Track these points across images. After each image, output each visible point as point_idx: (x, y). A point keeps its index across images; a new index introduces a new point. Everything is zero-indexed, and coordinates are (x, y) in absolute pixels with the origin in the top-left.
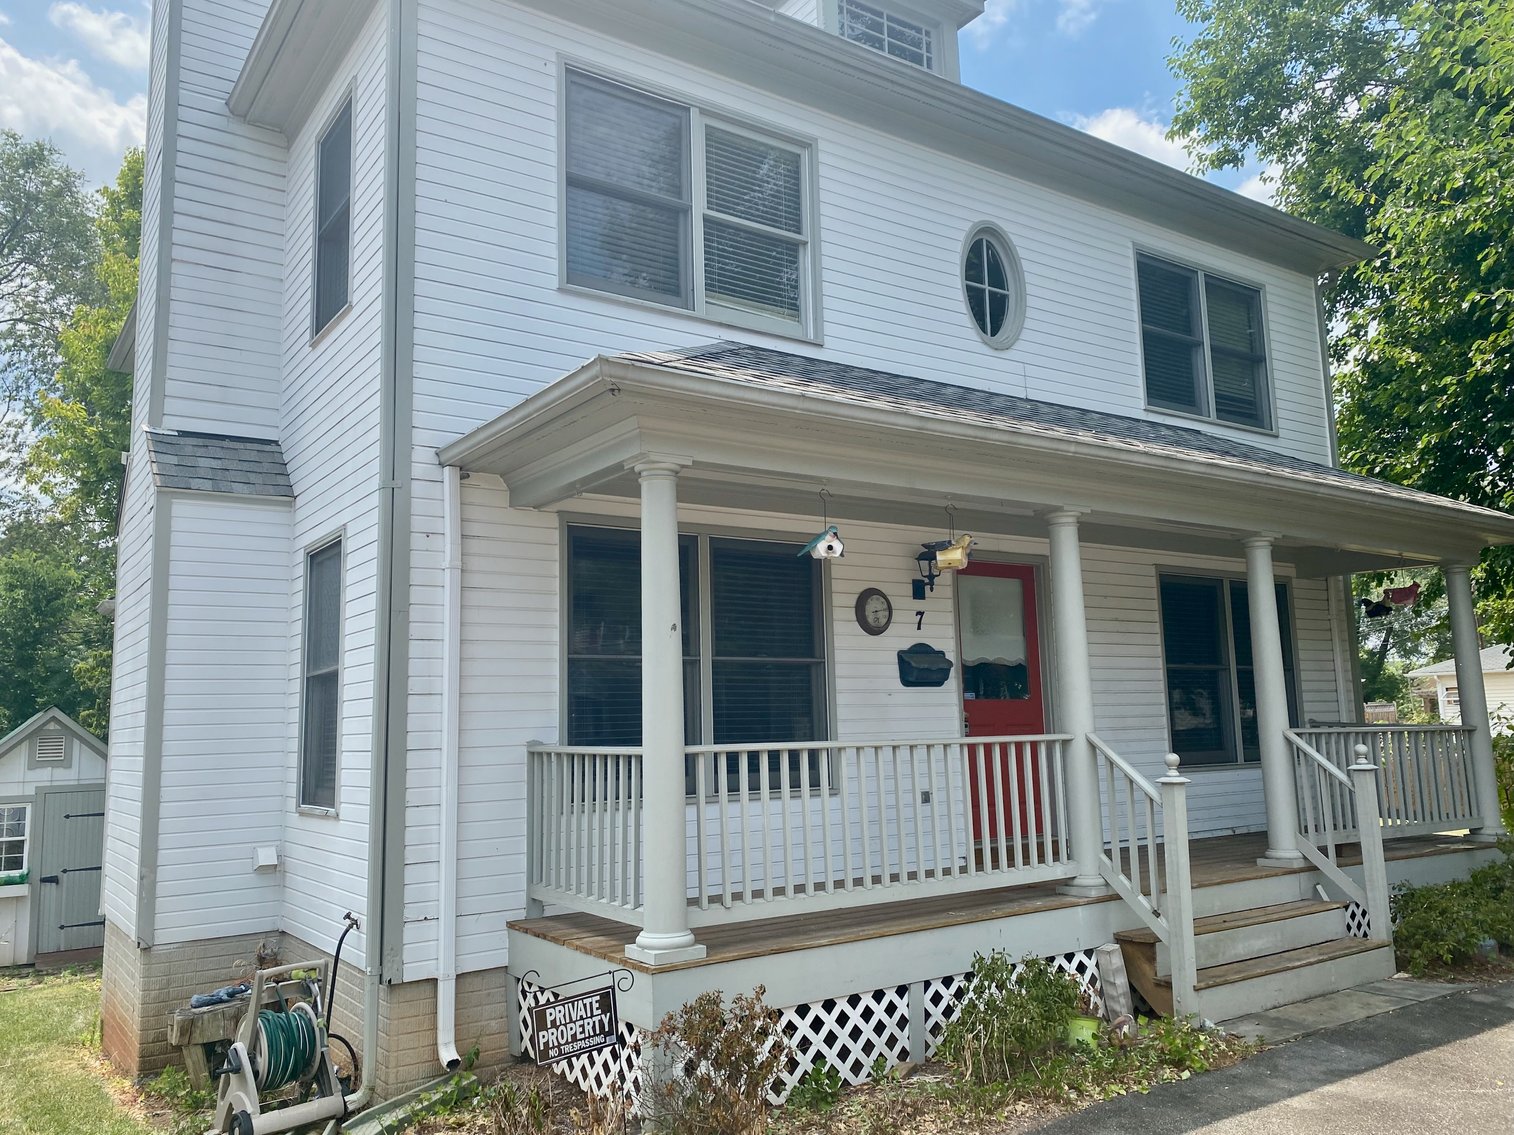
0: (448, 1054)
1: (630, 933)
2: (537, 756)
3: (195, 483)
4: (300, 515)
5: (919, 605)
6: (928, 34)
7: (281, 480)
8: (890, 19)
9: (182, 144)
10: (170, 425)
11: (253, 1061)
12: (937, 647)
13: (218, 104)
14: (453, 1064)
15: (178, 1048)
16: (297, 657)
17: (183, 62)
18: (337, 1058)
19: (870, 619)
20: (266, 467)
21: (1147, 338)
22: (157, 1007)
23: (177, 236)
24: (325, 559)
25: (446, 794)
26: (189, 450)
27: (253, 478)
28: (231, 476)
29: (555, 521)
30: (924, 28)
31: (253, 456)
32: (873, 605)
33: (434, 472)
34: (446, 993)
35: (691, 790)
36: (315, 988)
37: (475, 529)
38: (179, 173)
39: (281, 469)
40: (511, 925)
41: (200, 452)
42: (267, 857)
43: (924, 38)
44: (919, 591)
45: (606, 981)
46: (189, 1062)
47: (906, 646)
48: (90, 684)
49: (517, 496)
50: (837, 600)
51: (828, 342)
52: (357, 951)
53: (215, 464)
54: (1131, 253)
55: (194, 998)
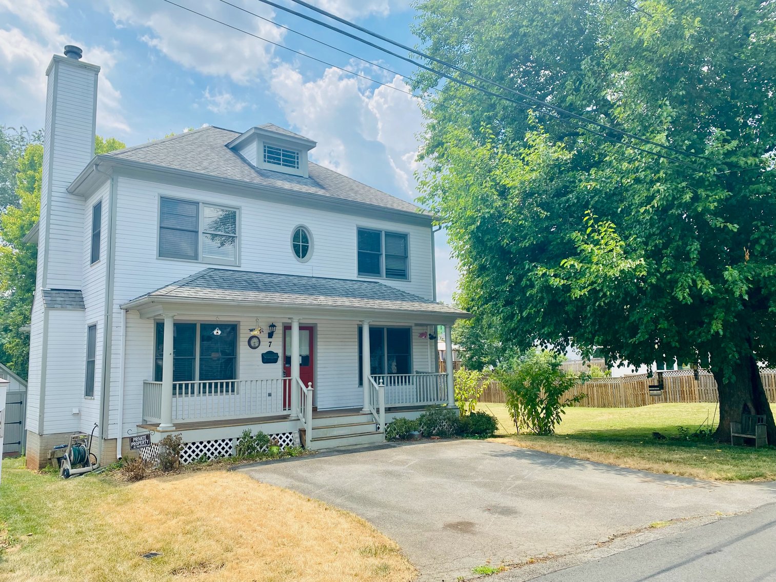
0: (119, 456)
1: (158, 425)
2: (146, 384)
3: (56, 306)
4: (87, 314)
5: (270, 340)
6: (297, 154)
7: (82, 303)
8: (283, 151)
9: (53, 203)
10: (48, 287)
11: (70, 458)
12: (275, 352)
13: (64, 190)
14: (120, 459)
15: (50, 459)
16: (85, 355)
17: (54, 178)
18: (92, 459)
19: (252, 345)
20: (77, 299)
21: (359, 254)
22: (43, 451)
23: (51, 231)
24: (92, 328)
25: (120, 393)
26: (54, 295)
27: (73, 303)
28: (67, 303)
29: (153, 321)
30: (296, 152)
31: (73, 296)
32: (254, 341)
33: (119, 311)
34: (119, 442)
35: (174, 394)
36: (86, 440)
37: (129, 325)
38: (52, 212)
39: (82, 300)
40: (137, 426)
41: (58, 295)
42: (76, 411)
43: (296, 155)
44: (270, 335)
45: (148, 433)
46: (53, 463)
47: (265, 352)
48: (10, 352)
49: (142, 316)
50: (241, 339)
51: (242, 265)
52: (97, 433)
53: (62, 299)
54: (355, 228)
55: (55, 447)
